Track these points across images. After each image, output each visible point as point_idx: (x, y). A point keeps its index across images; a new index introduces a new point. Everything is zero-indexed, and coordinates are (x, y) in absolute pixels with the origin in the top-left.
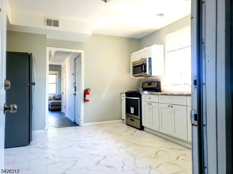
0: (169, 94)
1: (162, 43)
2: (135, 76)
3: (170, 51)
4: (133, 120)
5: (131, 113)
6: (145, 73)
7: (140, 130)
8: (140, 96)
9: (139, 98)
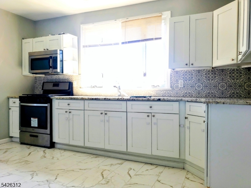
0: (103, 98)
1: (75, 33)
2: (33, 73)
3: (88, 46)
4: (37, 136)
5: (32, 126)
6: (55, 70)
7: (49, 148)
8: (50, 101)
9: (49, 104)
